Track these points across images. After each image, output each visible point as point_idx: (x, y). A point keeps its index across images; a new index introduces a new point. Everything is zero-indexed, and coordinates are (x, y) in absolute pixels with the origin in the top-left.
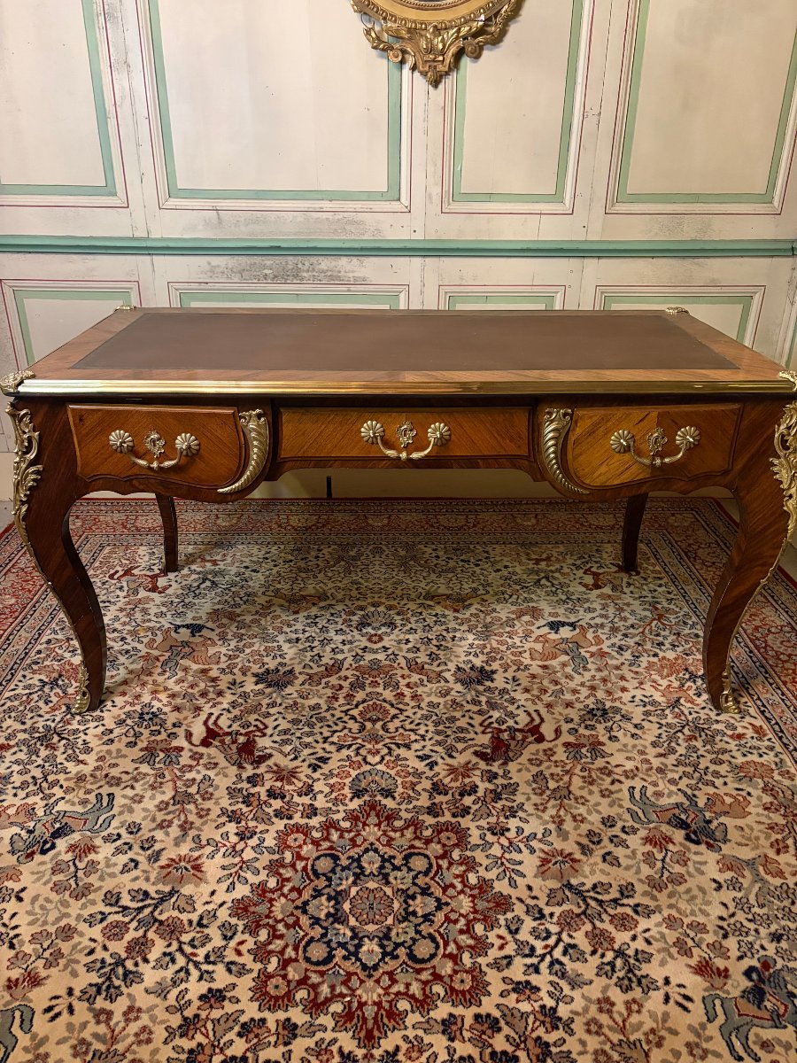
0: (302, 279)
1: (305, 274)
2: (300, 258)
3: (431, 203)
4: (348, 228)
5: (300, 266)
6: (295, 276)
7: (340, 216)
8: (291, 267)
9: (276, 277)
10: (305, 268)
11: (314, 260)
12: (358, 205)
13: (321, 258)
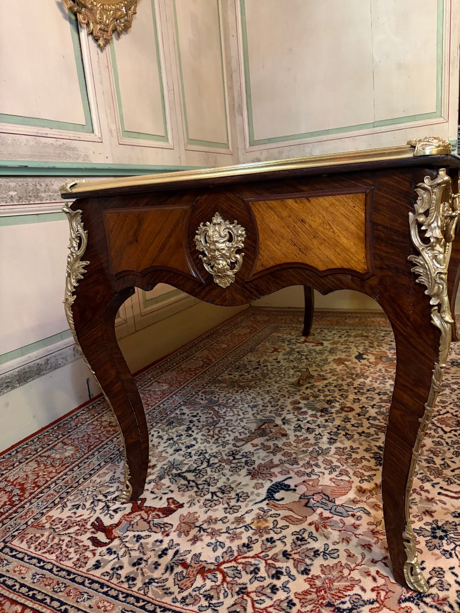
0: (41, 200)
1: (43, 195)
2: (37, 179)
3: (112, 136)
4: (68, 152)
5: (38, 187)
6: (37, 197)
7: (61, 142)
8: (31, 188)
9: (20, 198)
10: (42, 189)
11: (48, 180)
12: (72, 134)
13: (53, 179)
